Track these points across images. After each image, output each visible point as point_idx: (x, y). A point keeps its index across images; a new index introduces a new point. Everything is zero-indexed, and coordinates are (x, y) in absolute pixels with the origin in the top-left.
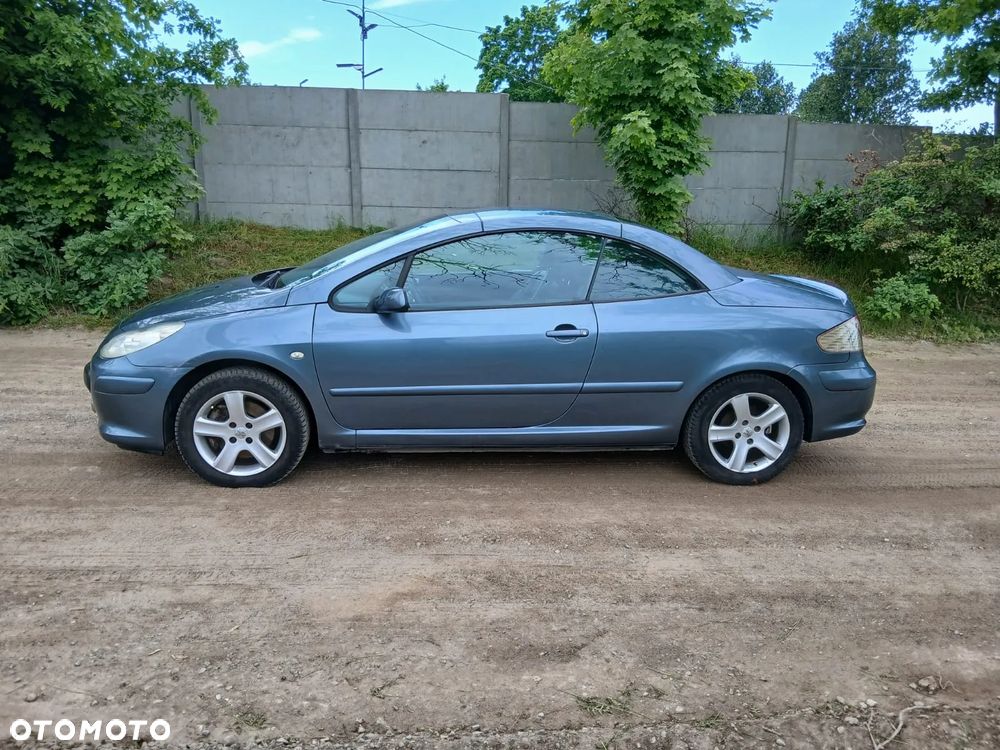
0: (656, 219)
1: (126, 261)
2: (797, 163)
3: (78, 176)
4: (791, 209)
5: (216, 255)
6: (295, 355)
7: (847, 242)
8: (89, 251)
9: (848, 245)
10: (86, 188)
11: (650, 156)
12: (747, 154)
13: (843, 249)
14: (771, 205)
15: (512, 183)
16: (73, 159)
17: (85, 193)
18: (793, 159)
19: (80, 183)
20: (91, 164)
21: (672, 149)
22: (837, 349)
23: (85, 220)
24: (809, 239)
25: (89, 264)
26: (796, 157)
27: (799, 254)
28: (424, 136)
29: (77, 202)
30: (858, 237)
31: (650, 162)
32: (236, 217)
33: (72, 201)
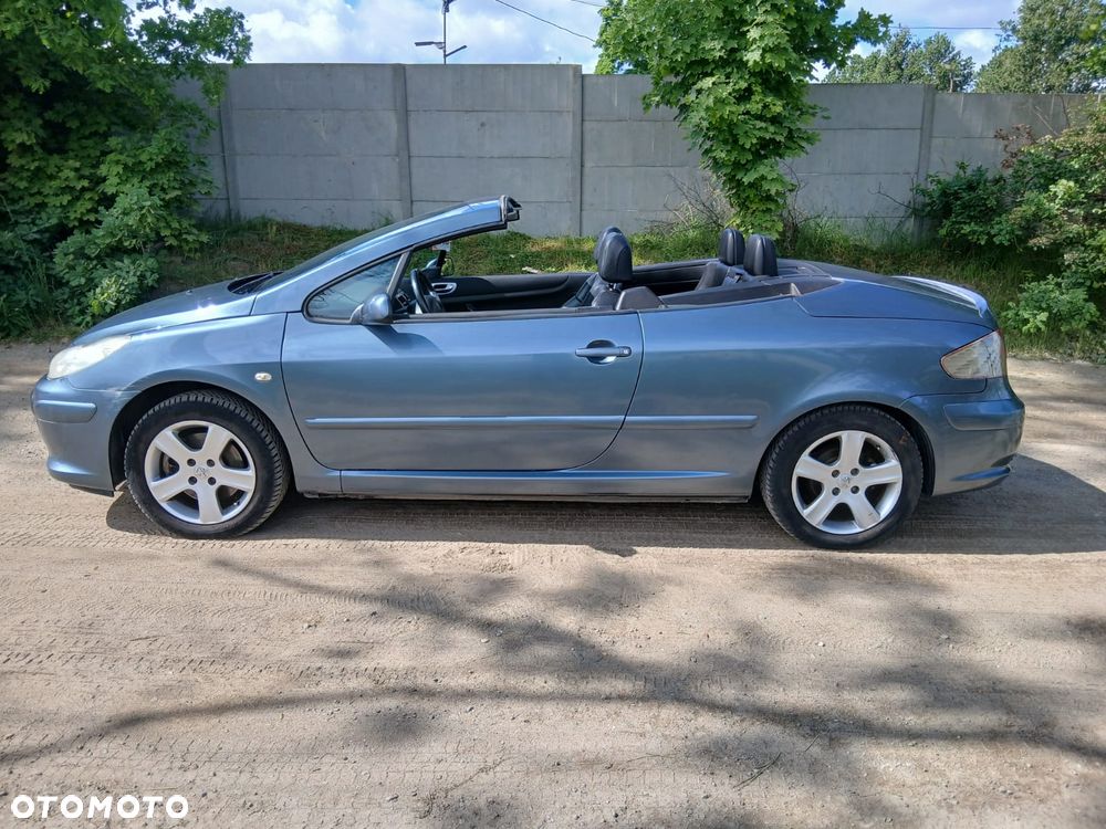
0: (751, 211)
1: (118, 264)
2: (936, 142)
3: (77, 170)
4: (927, 198)
5: (235, 259)
6: (260, 376)
7: (988, 234)
8: (81, 254)
9: (991, 237)
10: (86, 183)
11: (734, 132)
12: (874, 132)
13: (983, 243)
14: (902, 193)
15: (587, 170)
16: (73, 150)
17: (84, 189)
18: (931, 137)
19: (82, 177)
20: (92, 155)
21: (763, 125)
22: (968, 374)
23: (85, 219)
24: (943, 232)
25: (79, 269)
26: (935, 134)
27: (935, 254)
28: (484, 117)
29: (78, 198)
30: (1003, 229)
31: (736, 141)
32: (270, 215)
33: (70, 198)
